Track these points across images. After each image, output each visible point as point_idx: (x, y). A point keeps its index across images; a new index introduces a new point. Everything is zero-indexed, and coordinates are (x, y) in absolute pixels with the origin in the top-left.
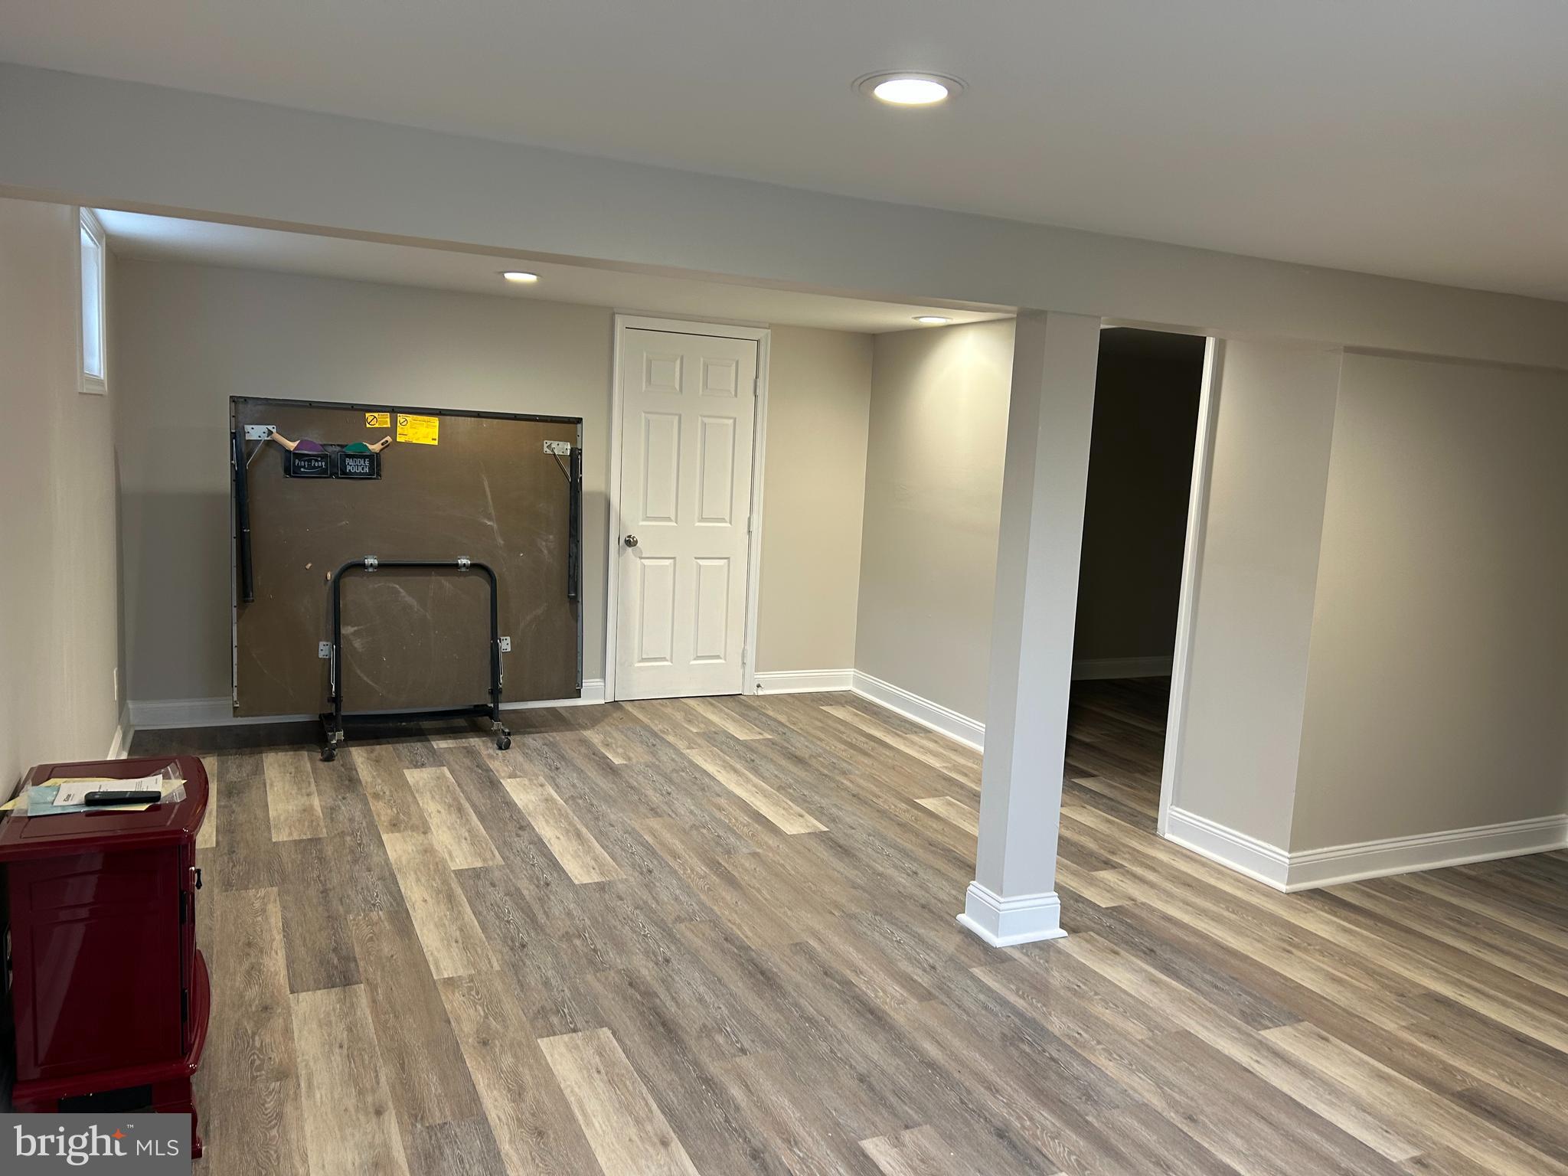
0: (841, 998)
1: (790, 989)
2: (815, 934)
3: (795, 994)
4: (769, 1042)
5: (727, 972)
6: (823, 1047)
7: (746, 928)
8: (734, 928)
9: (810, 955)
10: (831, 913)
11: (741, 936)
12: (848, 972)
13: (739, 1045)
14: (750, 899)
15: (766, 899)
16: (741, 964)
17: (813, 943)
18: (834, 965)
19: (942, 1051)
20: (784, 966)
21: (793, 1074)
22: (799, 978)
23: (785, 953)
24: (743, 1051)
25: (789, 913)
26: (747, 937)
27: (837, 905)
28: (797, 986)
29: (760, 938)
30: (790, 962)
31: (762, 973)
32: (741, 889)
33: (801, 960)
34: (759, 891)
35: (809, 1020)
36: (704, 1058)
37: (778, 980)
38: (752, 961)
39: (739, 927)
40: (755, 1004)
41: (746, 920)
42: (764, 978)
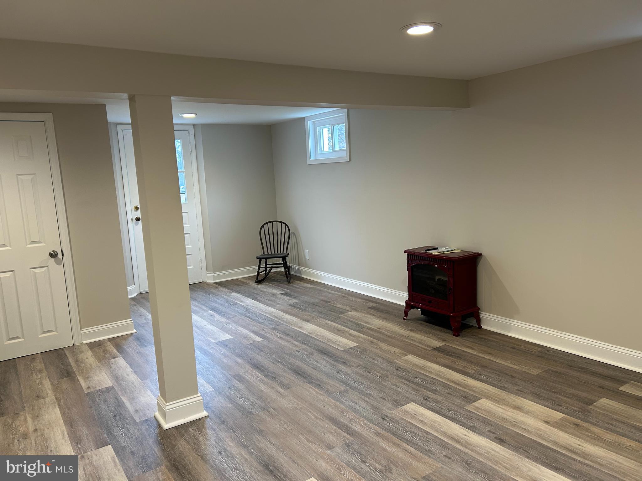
0: (268, 370)
1: (288, 370)
2: (281, 394)
3: (285, 369)
4: (291, 355)
5: (313, 372)
6: (273, 356)
7: (314, 392)
8: (319, 391)
9: (282, 385)
10: (274, 409)
11: (314, 388)
12: (265, 380)
13: (300, 352)
14: (318, 410)
15: (310, 412)
16: (309, 376)
17: (282, 390)
18: (272, 382)
19: (236, 360)
20: (292, 378)
21: (282, 348)
22: (285, 374)
23: (292, 384)
24: (298, 351)
25: (296, 406)
26: (311, 388)
27: (271, 415)
28: (285, 371)
29: (306, 389)
30: (290, 380)
31: (299, 374)
32: (326, 416)
33: (285, 382)
34: (316, 417)
35: (279, 362)
36: (309, 348)
37: (293, 372)
38: (305, 378)
39: (317, 393)
40: (299, 364)
41: (315, 397)
42: (298, 372)
